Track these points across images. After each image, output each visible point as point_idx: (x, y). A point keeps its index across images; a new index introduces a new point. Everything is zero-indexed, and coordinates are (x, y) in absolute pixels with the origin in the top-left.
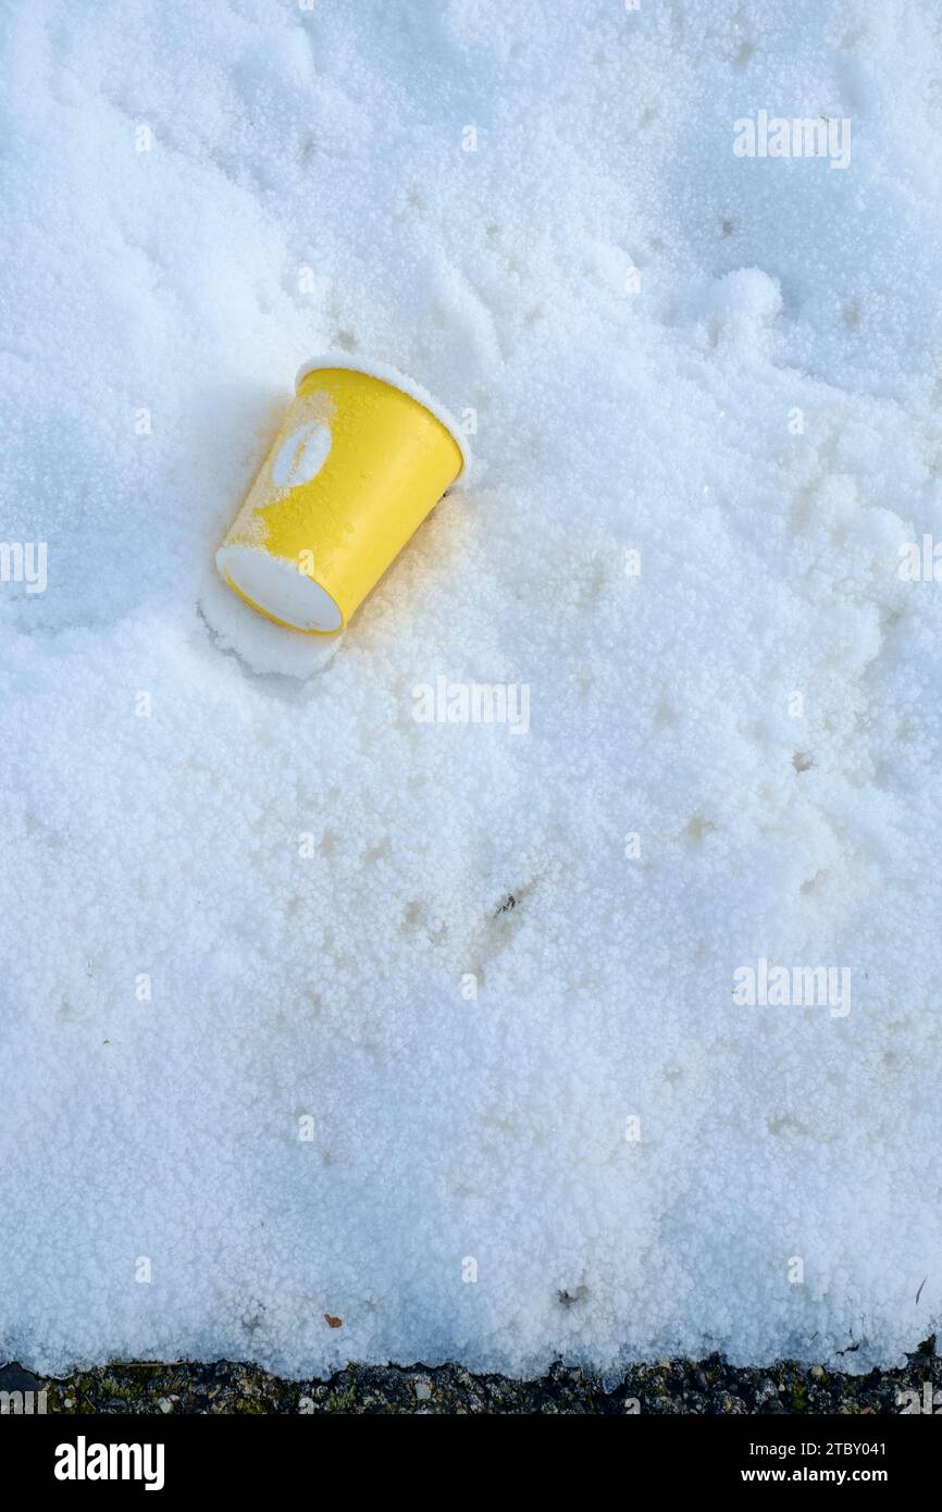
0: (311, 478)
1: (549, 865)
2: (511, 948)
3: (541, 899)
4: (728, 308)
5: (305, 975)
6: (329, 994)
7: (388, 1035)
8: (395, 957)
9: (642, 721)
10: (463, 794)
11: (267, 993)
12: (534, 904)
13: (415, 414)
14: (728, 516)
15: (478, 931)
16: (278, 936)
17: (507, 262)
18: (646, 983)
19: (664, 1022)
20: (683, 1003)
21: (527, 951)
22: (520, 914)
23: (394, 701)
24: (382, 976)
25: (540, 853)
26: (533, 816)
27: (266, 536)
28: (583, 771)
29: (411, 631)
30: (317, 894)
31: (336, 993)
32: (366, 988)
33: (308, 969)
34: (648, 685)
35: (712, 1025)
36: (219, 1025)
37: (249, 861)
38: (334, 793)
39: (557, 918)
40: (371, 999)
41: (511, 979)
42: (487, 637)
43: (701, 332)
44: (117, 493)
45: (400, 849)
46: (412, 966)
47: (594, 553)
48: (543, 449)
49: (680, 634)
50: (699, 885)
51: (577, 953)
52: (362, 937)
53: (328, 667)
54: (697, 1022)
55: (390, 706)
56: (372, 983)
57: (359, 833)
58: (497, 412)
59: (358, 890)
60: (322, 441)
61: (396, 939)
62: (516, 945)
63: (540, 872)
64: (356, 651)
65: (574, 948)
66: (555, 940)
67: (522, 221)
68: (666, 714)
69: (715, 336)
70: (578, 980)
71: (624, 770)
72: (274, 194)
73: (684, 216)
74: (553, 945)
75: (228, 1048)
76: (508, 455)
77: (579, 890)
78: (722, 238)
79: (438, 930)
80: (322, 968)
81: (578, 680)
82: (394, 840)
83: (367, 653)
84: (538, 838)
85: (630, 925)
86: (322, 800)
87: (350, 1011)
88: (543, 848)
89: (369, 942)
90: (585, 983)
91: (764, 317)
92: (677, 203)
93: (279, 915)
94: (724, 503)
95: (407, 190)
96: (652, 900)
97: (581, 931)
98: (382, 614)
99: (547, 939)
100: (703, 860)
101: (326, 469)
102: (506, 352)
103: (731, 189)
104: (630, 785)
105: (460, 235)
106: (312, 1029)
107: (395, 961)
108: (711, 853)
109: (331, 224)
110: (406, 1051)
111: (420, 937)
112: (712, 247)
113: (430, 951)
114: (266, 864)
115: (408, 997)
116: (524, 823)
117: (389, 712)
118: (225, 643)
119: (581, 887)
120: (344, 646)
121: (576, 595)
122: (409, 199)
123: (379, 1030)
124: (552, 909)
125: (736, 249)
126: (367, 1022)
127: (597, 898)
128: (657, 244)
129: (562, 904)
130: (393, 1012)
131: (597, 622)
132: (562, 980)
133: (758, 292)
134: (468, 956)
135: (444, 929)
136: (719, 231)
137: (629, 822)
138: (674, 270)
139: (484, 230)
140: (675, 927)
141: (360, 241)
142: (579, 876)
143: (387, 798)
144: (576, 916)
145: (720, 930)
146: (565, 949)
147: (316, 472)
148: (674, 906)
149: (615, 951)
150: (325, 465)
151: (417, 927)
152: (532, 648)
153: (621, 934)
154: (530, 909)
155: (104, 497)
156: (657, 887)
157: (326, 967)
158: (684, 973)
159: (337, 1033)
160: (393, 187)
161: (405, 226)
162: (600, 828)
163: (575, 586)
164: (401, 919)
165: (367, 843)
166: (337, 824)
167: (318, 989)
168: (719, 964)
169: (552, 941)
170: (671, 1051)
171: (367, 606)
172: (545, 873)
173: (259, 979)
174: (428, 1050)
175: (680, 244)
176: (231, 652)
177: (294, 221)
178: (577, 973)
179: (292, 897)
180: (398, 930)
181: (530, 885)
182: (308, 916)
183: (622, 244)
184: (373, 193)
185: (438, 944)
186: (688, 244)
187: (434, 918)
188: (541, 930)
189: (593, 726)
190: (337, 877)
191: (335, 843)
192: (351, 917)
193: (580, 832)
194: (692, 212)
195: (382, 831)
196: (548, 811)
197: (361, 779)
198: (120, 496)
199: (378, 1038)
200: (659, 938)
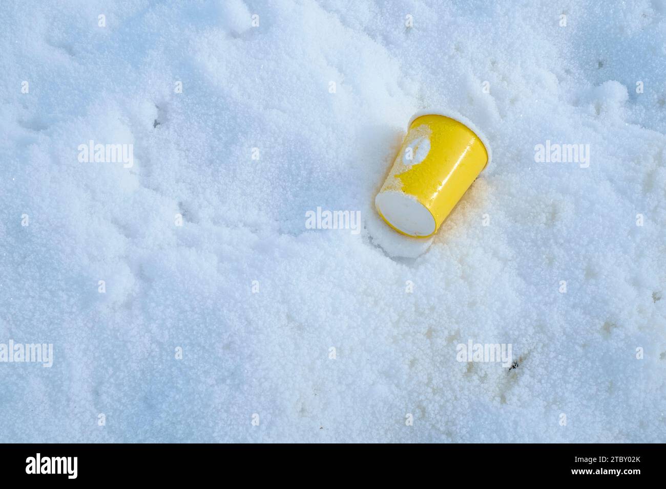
0: (422, 161)
1: (537, 344)
2: (518, 385)
3: (533, 361)
4: (604, 98)
5: (418, 397)
6: (430, 406)
7: (459, 427)
8: (462, 389)
9: (579, 276)
10: (495, 310)
11: (400, 406)
12: (529, 363)
13: (468, 134)
14: (613, 185)
15: (502, 377)
16: (405, 377)
17: (501, 76)
18: (585, 402)
19: (593, 422)
20: (603, 413)
21: (526, 386)
22: (522, 369)
23: (460, 266)
24: (456, 397)
25: (532, 338)
26: (528, 320)
27: (402, 186)
28: (552, 300)
29: (466, 236)
30: (424, 357)
31: (433, 406)
32: (448, 404)
33: (420, 394)
34: (582, 259)
35: (617, 424)
36: (376, 422)
37: (392, 340)
38: (433, 309)
39: (541, 370)
40: (450, 409)
41: (519, 400)
42: (502, 239)
43: (592, 108)
44: (326, 172)
45: (465, 336)
46: (470, 393)
47: (552, 200)
48: (523, 157)
49: (595, 236)
50: (610, 353)
51: (550, 387)
52: (446, 379)
53: (428, 250)
54: (609, 422)
55: (459, 268)
56: (451, 401)
57: (445, 328)
58: (500, 141)
59: (444, 356)
60: (426, 145)
61: (463, 380)
62: (521, 383)
63: (532, 348)
64: (441, 244)
65: (549, 385)
66: (540, 381)
67: (507, 59)
68: (591, 273)
69: (598, 111)
70: (551, 401)
71: (572, 299)
72: (393, 46)
73: (580, 59)
74: (539, 383)
75: (379, 434)
76: (506, 160)
77: (552, 357)
78: (599, 69)
79: (483, 375)
80: (426, 394)
81: (547, 258)
82: (462, 331)
83: (445, 245)
84: (531, 331)
85: (577, 374)
86: (427, 312)
87: (440, 415)
88: (534, 336)
89: (450, 382)
90: (555, 402)
91: (621, 102)
92: (577, 53)
93: (407, 367)
94: (611, 180)
95: (455, 45)
96: (587, 362)
97: (553, 377)
98: (451, 229)
99: (536, 381)
100: (612, 341)
101: (428, 157)
102: (503, 116)
103: (603, 46)
104: (574, 307)
105: (479, 65)
106: (421, 424)
107: (462, 390)
108: (616, 338)
109: (419, 59)
110: (468, 435)
111: (474, 379)
112: (594, 72)
113: (479, 386)
114: (400, 342)
115: (468, 408)
116: (524, 324)
117: (458, 271)
118: (376, 243)
119: (552, 355)
120: (434, 242)
121: (544, 220)
122: (455, 49)
123: (454, 424)
124: (538, 366)
125: (605, 73)
126: (448, 421)
127: (560, 360)
128: (568, 71)
129: (543, 364)
130: (461, 415)
131: (555, 231)
132: (543, 400)
133: (617, 91)
134: (497, 389)
135: (486, 375)
136: (597, 66)
137: (575, 324)
138: (576, 83)
139: (490, 63)
140: (598, 375)
141: (433, 67)
142: (552, 350)
143: (458, 311)
144: (550, 369)
145: (621, 375)
146: (545, 385)
147: (424, 158)
148: (597, 364)
149: (569, 386)
150: (428, 155)
151: (473, 374)
152: (524, 244)
153: (572, 379)
154: (527, 366)
155: (320, 174)
156: (589, 355)
157: (428, 393)
158: (603, 397)
159: (433, 426)
160: (448, 43)
161: (454, 60)
162: (561, 326)
163: (544, 215)
164: (465, 370)
165: (449, 333)
166: (434, 323)
167: (425, 404)
168: (621, 393)
169: (538, 382)
170: (598, 437)
171: (444, 225)
172: (534, 348)
173: (396, 399)
174: (478, 434)
175: (579, 71)
176: (379, 246)
177: (403, 57)
178: (551, 397)
179: (412, 358)
180: (463, 376)
181: (526, 354)
182: (421, 368)
183: (552, 71)
184: (439, 46)
185: (483, 383)
186: (582, 71)
187: (481, 370)
188: (533, 377)
189: (555, 278)
190: (434, 349)
191: (433, 333)
192: (440, 369)
193: (551, 328)
194: (584, 57)
195: (456, 327)
196: (535, 318)
197: (446, 302)
198: (328, 174)
199: (454, 428)
200: (591, 380)
